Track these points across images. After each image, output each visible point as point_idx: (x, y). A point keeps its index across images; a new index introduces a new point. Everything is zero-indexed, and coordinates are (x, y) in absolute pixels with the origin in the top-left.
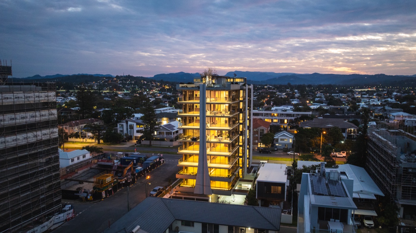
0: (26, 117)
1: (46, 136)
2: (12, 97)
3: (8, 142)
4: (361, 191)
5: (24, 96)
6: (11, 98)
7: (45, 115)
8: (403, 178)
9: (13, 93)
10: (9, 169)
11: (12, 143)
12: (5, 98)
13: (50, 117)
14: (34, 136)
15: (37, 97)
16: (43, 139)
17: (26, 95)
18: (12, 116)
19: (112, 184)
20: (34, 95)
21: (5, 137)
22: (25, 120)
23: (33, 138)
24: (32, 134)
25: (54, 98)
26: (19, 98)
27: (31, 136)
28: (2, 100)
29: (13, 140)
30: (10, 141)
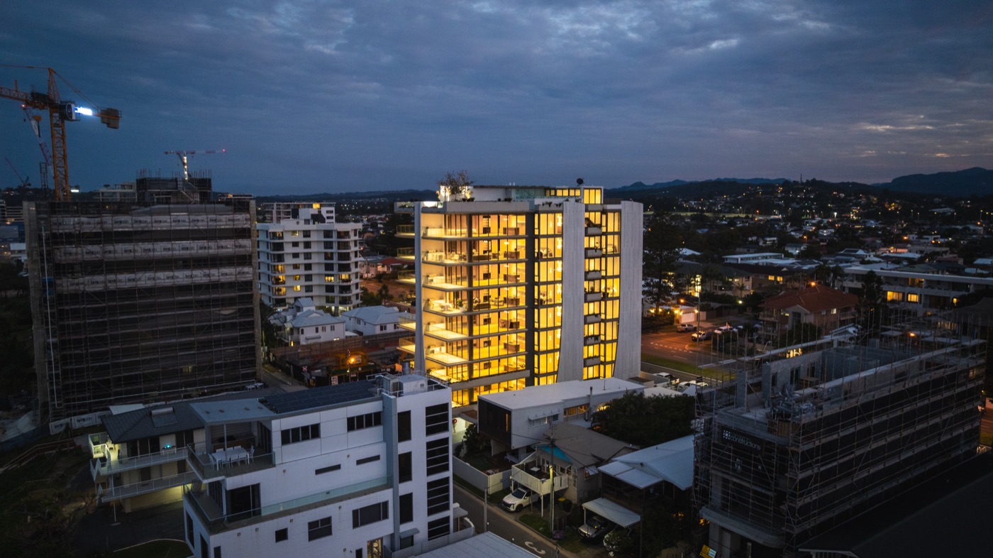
0: (192, 248)
1: (227, 277)
2: (169, 220)
3: (159, 279)
4: (642, 464)
5: (189, 219)
6: (165, 222)
7: (227, 247)
8: (714, 451)
9: (170, 215)
10: (159, 314)
11: (167, 281)
12: (156, 222)
13: (237, 249)
14: (205, 276)
15: (211, 220)
16: (223, 280)
17: (192, 217)
18: (168, 245)
19: (360, 369)
20: (207, 218)
21: (156, 271)
22: (188, 252)
23: (203, 278)
24: (201, 271)
25: (245, 222)
26: (179, 221)
27: (199, 274)
28: (152, 223)
29: (168, 278)
30: (162, 277)
